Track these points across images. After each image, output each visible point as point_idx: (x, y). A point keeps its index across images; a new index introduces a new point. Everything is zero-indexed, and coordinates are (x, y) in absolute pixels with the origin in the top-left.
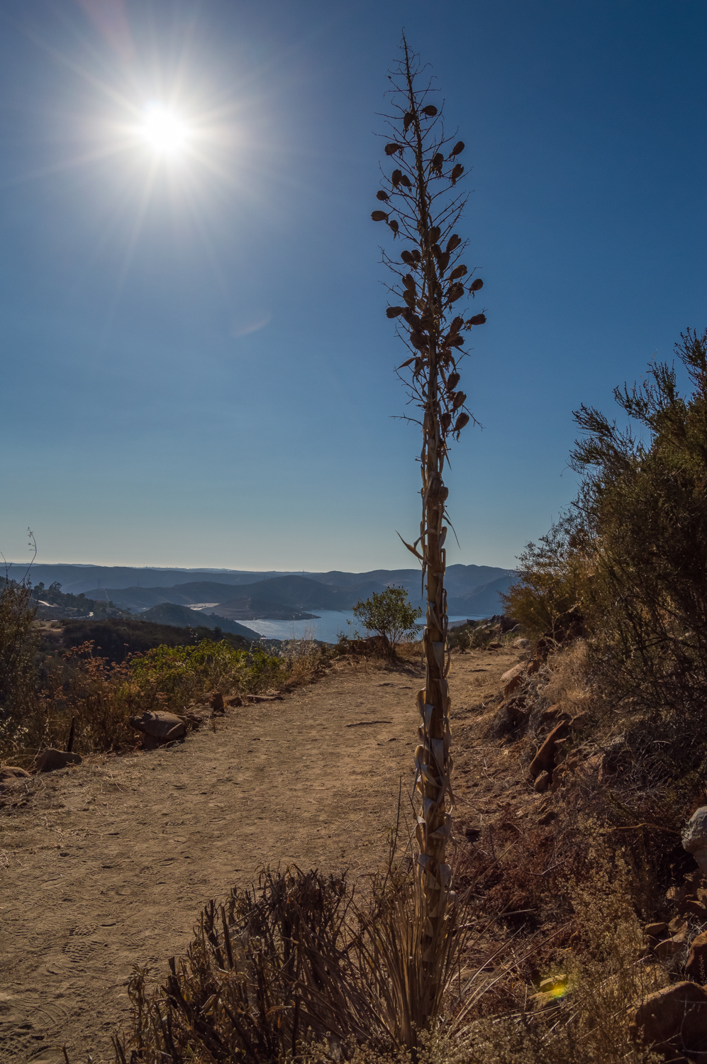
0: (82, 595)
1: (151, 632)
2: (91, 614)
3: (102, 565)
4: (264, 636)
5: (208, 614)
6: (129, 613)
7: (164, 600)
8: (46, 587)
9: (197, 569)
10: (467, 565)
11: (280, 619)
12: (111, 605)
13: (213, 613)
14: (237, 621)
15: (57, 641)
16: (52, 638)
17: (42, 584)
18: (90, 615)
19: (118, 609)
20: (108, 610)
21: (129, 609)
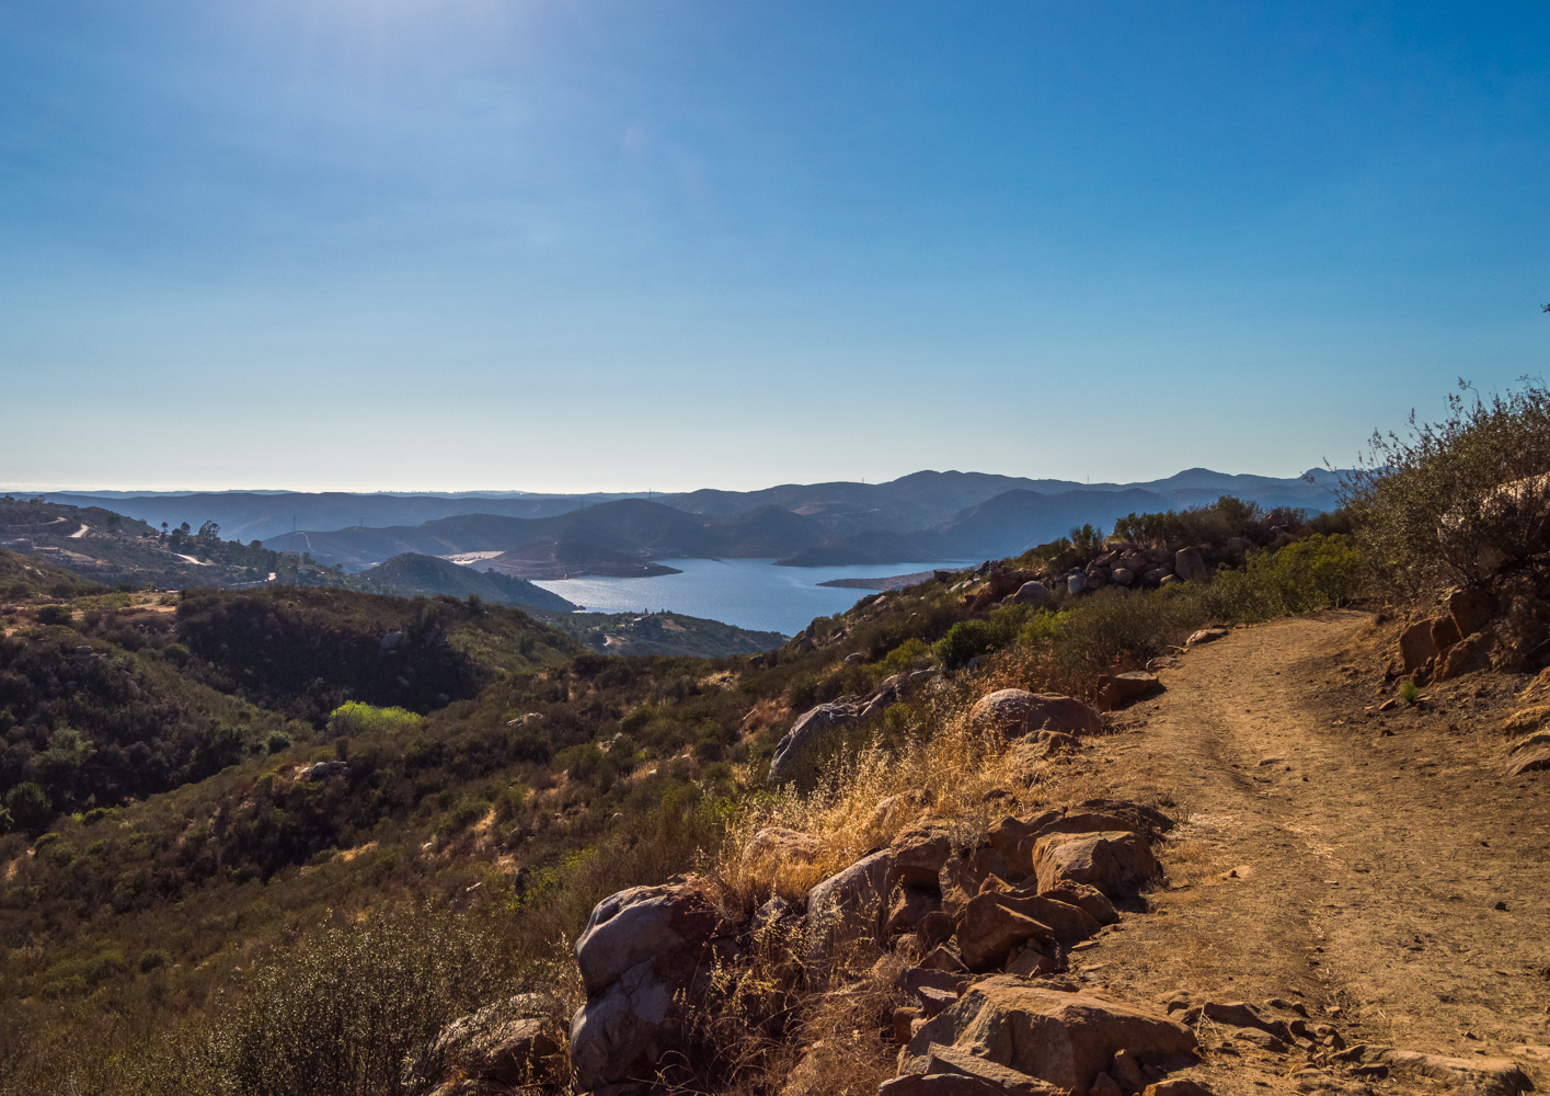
0: (256, 544)
1: (346, 608)
2: (272, 576)
3: (304, 490)
4: (582, 608)
5: (483, 570)
6: (339, 574)
7: (405, 548)
8: (194, 532)
9: (467, 493)
10: (941, 471)
11: (609, 575)
12: (307, 559)
13: (490, 569)
14: (534, 582)
15: (164, 630)
16: (155, 624)
17: (186, 526)
18: (270, 579)
19: (320, 566)
20: (302, 568)
21: (340, 566)
